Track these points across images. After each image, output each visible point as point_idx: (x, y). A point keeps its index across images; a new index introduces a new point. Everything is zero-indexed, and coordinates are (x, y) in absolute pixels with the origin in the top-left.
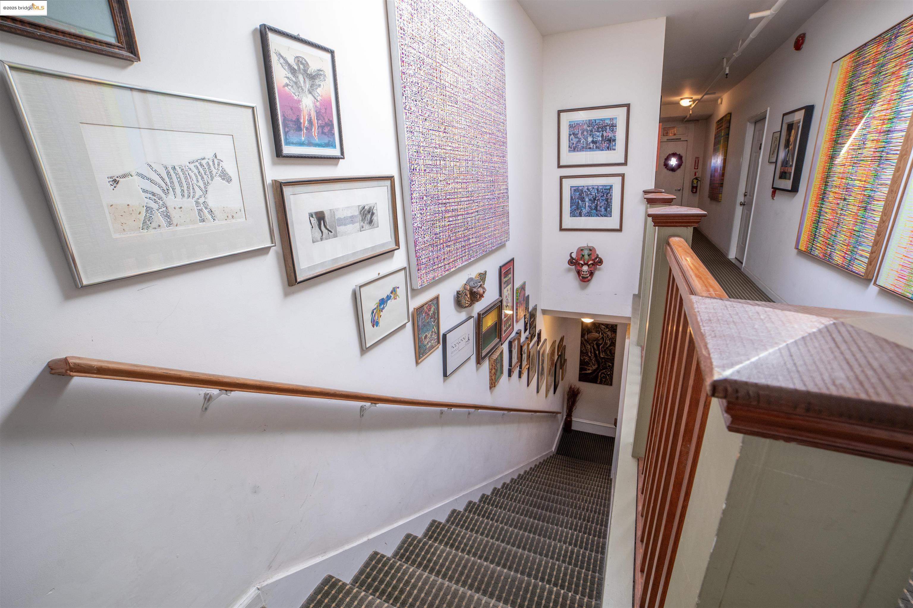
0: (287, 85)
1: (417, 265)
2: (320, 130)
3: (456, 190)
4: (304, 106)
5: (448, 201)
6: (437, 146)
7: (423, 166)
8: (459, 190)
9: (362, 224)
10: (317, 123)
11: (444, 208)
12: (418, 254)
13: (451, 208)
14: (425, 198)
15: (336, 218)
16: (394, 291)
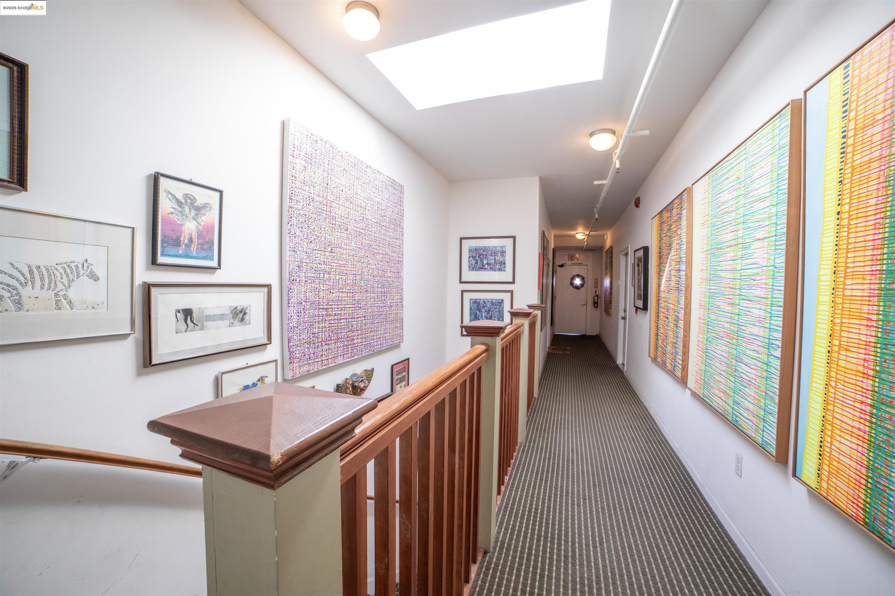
0: (172, 213)
1: (290, 358)
2: (200, 246)
3: (340, 299)
4: (186, 229)
5: (330, 307)
6: (322, 263)
7: (303, 278)
8: (344, 298)
9: (232, 321)
10: (198, 242)
11: (324, 313)
12: (291, 350)
13: (334, 313)
14: (304, 303)
15: (205, 314)
16: (261, 379)
